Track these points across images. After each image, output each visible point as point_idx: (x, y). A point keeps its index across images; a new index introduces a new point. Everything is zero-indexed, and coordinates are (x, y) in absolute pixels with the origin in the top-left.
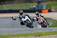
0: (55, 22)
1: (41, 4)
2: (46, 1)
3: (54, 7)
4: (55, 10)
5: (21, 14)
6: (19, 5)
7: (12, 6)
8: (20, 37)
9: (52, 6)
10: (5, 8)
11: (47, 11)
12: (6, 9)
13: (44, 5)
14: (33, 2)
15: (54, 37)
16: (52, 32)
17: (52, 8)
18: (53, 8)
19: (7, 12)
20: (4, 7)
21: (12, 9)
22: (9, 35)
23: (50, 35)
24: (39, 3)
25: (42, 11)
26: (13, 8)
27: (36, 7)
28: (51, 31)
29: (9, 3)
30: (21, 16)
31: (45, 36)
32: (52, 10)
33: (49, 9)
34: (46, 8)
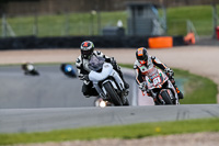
0: (200, 83)
1: (146, 14)
2: (166, 5)
3: (195, 25)
4: (198, 37)
5: (87, 54)
6: (60, 19)
7: (36, 23)
8: (65, 140)
9: (190, 24)
10: (6, 28)
11: (169, 40)
12: (13, 34)
13: (158, 18)
14: (116, 6)
15: (197, 140)
16: (187, 122)
17: (188, 29)
18: (193, 29)
19: (15, 45)
20: (3, 27)
21: (34, 33)
22: (22, 132)
23: (181, 133)
24: (136, 12)
25: (151, 41)
26: (37, 31)
27: (126, 27)
28: (186, 118)
29: (24, 13)
30: (86, 63)
31: (160, 138)
32: (188, 37)
33: (176, 35)
34: (166, 31)
